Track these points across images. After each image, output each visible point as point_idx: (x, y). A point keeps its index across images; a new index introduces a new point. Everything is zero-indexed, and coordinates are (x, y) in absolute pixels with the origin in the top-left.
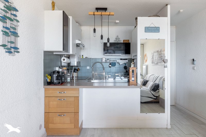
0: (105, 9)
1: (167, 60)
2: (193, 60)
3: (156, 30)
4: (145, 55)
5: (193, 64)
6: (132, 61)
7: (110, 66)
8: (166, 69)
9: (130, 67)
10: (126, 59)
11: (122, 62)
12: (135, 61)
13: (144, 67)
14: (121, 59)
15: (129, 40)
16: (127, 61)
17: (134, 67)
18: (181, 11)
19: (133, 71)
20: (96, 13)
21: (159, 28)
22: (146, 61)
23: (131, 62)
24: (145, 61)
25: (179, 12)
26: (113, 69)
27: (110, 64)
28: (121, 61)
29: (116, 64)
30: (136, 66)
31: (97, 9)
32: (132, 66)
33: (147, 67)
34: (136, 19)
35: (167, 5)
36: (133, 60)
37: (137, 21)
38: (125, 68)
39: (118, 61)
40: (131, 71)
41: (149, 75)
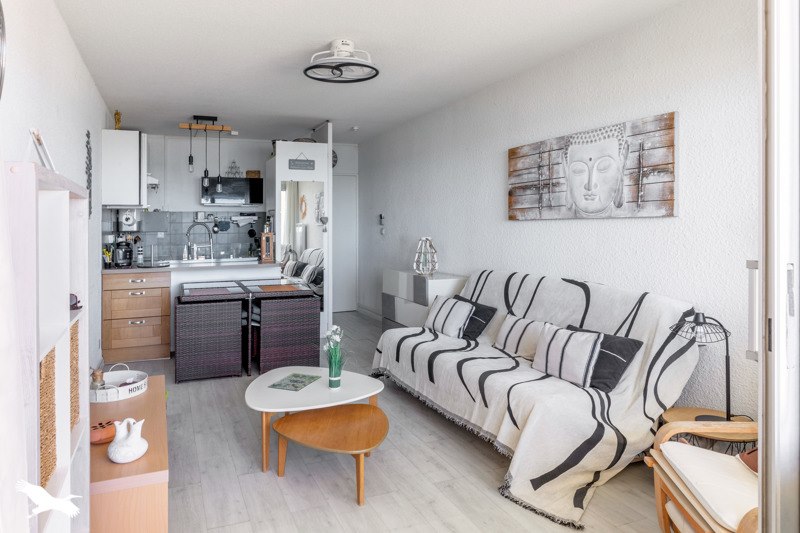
0: (214, 119)
1: (327, 219)
2: (381, 216)
3: (309, 165)
4: (302, 200)
5: (381, 224)
6: (266, 219)
7: (216, 229)
8: (325, 234)
9: (263, 231)
10: (253, 214)
11: (244, 221)
12: (271, 219)
13: (300, 230)
14: (242, 214)
15: (259, 172)
16: (256, 218)
17: (270, 231)
18: (356, 128)
19: (268, 239)
20: (194, 126)
21: (313, 161)
22: (305, 214)
23: (264, 223)
24: (301, 214)
25: (352, 129)
26: (223, 237)
27: (216, 226)
28: (242, 218)
29: (231, 225)
30: (273, 230)
31: (196, 118)
32: (267, 230)
33: (306, 229)
34: (274, 143)
35: (328, 121)
36: (269, 217)
37: (274, 147)
38: (251, 233)
39: (234, 218)
40: (264, 238)
41: (309, 250)
